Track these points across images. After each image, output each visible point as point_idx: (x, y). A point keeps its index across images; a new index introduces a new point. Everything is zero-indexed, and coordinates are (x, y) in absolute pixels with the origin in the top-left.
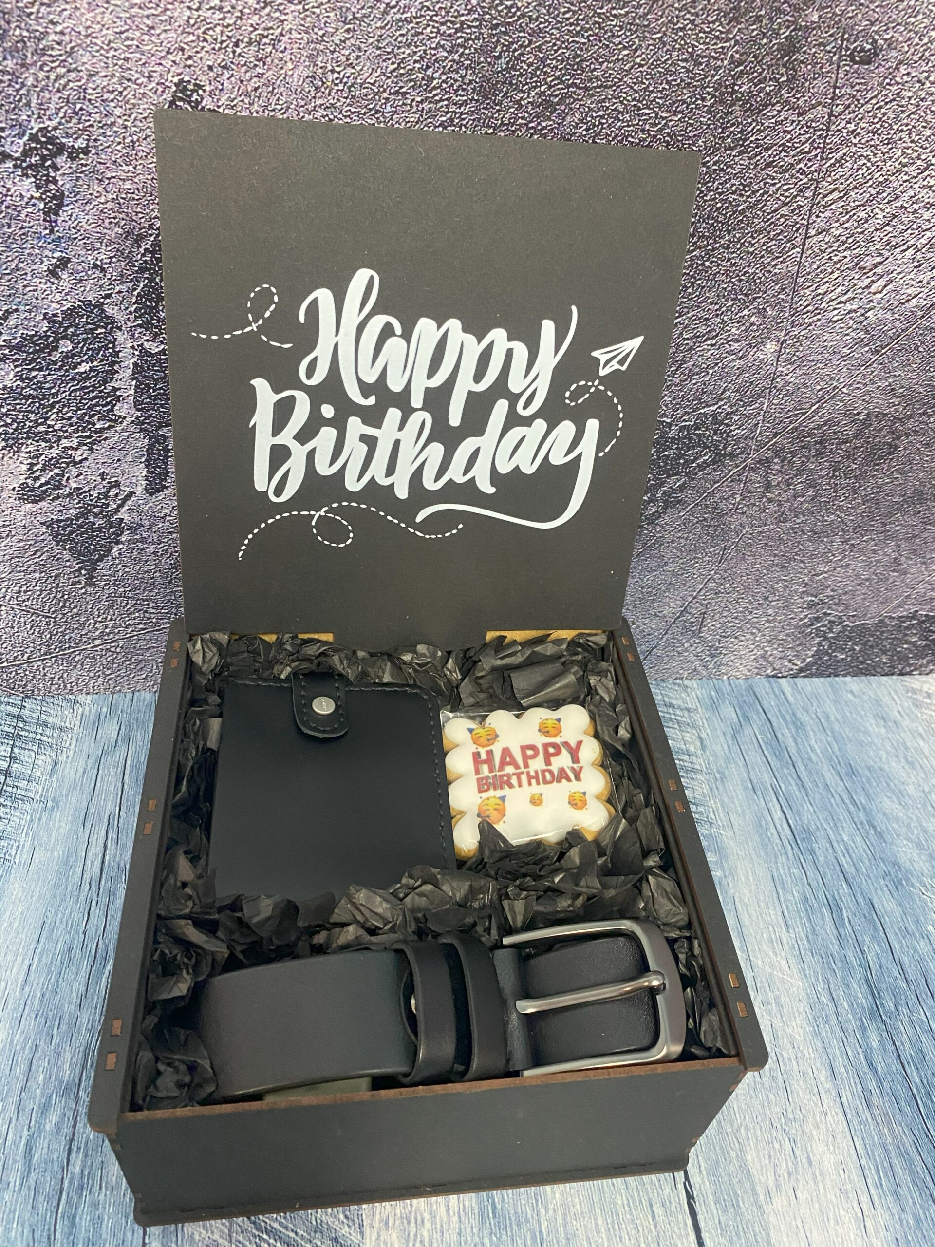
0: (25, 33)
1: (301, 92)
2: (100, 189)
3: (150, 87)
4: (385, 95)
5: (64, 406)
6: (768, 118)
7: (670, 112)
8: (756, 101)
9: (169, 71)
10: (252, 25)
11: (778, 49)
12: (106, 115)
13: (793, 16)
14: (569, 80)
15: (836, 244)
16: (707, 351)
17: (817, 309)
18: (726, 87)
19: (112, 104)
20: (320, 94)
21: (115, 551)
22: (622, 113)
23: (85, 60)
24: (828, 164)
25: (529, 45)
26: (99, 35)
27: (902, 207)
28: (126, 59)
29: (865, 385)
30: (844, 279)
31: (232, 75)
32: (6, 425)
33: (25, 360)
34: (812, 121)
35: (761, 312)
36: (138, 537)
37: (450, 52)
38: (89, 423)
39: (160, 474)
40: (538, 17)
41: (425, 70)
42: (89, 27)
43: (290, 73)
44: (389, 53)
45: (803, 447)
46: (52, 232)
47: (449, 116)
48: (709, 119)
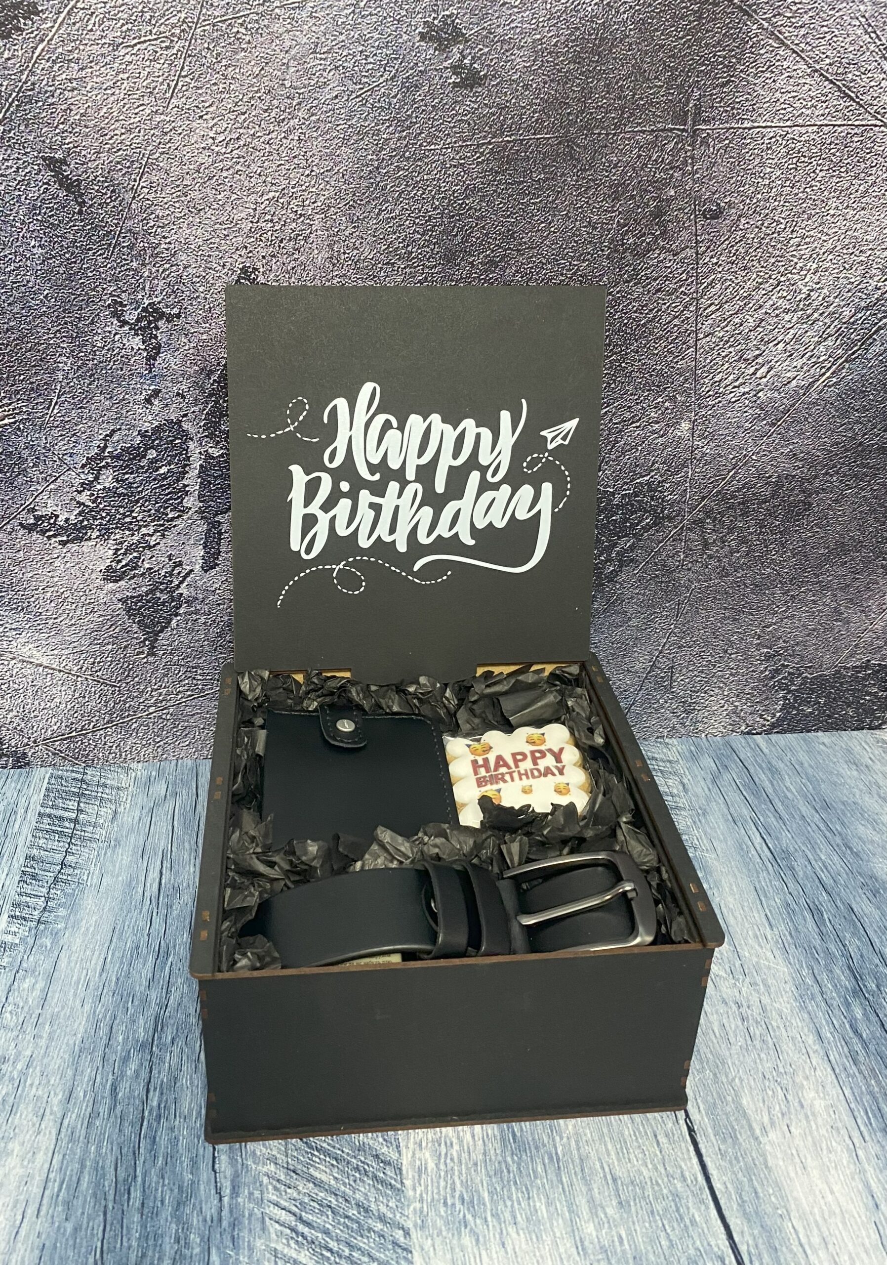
1: (323, 268)
2: (186, 341)
3: (223, 272)
4: (380, 265)
5: (146, 501)
6: (652, 259)
7: (579, 261)
8: (640, 249)
9: (236, 261)
10: (291, 229)
11: (650, 215)
12: (193, 292)
13: (656, 193)
14: (505, 246)
15: (722, 343)
17: (716, 393)
18: (617, 241)
19: (198, 285)
20: (336, 268)
21: (174, 623)
22: (545, 264)
24: (702, 288)
25: (476, 227)
26: (193, 242)
27: (766, 313)
28: (209, 256)
29: (770, 452)
30: (733, 369)
31: (278, 261)
32: (102, 518)
33: (122, 466)
34: (684, 259)
35: (673, 399)
38: (163, 513)
39: (214, 553)
41: (406, 248)
42: (187, 238)
43: (316, 256)
44: (381, 239)
45: (729, 508)
46: (150, 372)
47: (423, 276)
48: (608, 263)
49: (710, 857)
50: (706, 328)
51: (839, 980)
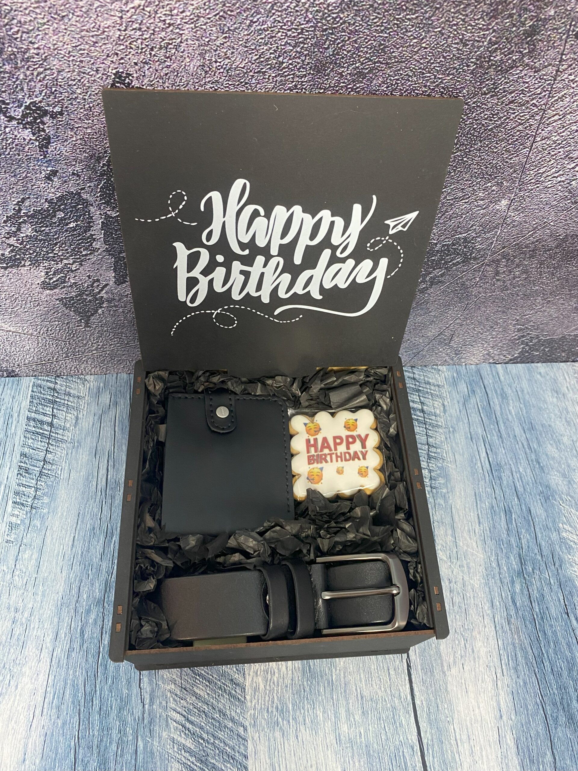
0: (15, 50)
1: (195, 75)
2: (72, 134)
3: (98, 76)
5: (63, 244)
6: (513, 75)
7: (444, 74)
8: (505, 66)
9: (109, 67)
10: (161, 38)
11: (524, 34)
12: (72, 93)
13: (536, 12)
14: (375, 59)
15: (554, 145)
16: (463, 205)
17: (537, 181)
18: (485, 58)
19: (75, 87)
20: (208, 75)
21: (100, 311)
22: (411, 77)
23: (55, 63)
24: (552, 100)
25: (348, 40)
26: (62, 48)
28: (81, 61)
29: (566, 220)
30: (557, 164)
31: (150, 67)
32: (30, 254)
33: (37, 222)
34: (544, 75)
35: (500, 184)
36: (113, 305)
38: (78, 252)
39: (123, 275)
40: (355, 23)
41: (278, 58)
42: (55, 44)
43: (188, 64)
44: (253, 49)
45: (521, 253)
46: (45, 157)
47: (294, 84)
48: (472, 77)
49: (452, 468)
51: (511, 564)
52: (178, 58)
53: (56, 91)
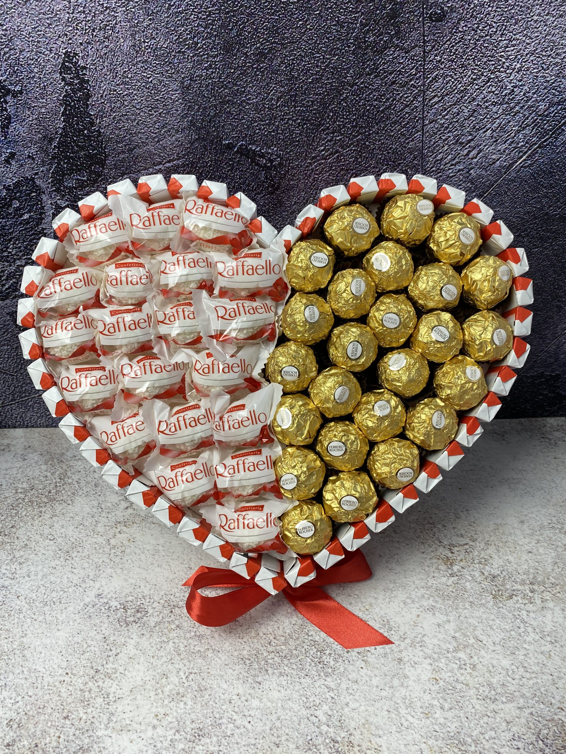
1: (129, 54)
2: (29, 113)
3: (51, 56)
4: (173, 53)
5: (17, 240)
6: (388, 56)
7: (331, 55)
8: (379, 46)
9: (60, 47)
10: (100, 20)
11: (386, 16)
12: (30, 72)
14: (272, 40)
15: (443, 129)
17: (438, 169)
18: (361, 39)
19: (33, 66)
20: (139, 55)
22: (304, 57)
23: (18, 43)
24: (428, 81)
25: (247, 22)
26: (24, 30)
27: (478, 105)
28: (38, 42)
30: (452, 151)
31: (93, 47)
34: (414, 56)
37: (205, 28)
40: (250, 6)
41: (193, 39)
42: (19, 26)
43: (123, 44)
44: (173, 31)
46: (5, 138)
47: (209, 63)
48: (354, 58)
50: (430, 116)
52: (115, 38)
53: (17, 70)
